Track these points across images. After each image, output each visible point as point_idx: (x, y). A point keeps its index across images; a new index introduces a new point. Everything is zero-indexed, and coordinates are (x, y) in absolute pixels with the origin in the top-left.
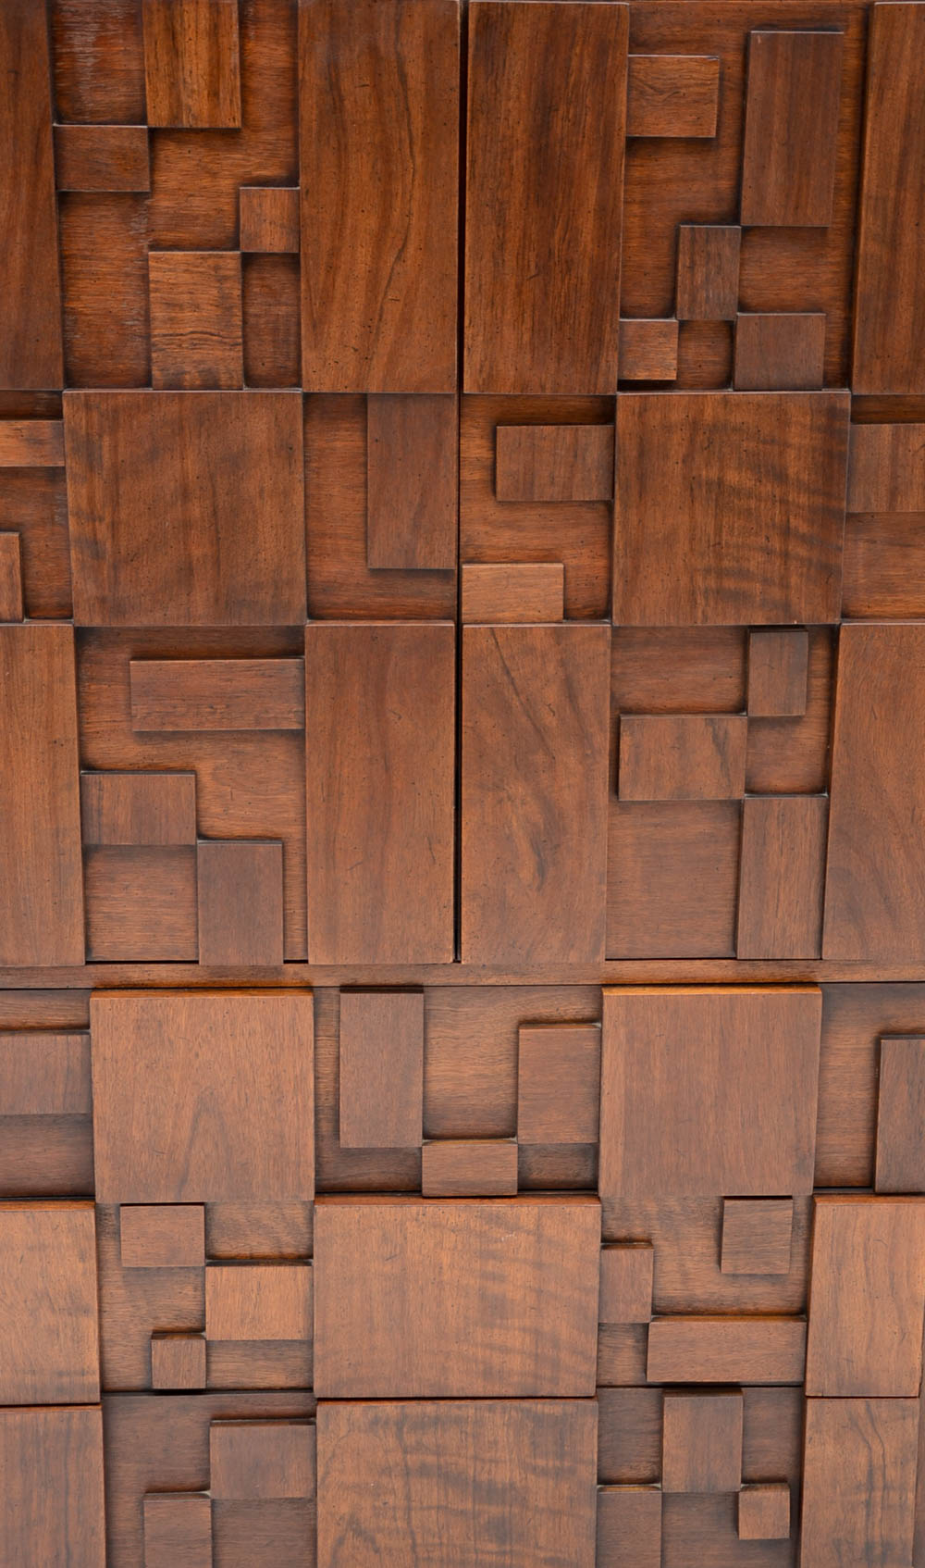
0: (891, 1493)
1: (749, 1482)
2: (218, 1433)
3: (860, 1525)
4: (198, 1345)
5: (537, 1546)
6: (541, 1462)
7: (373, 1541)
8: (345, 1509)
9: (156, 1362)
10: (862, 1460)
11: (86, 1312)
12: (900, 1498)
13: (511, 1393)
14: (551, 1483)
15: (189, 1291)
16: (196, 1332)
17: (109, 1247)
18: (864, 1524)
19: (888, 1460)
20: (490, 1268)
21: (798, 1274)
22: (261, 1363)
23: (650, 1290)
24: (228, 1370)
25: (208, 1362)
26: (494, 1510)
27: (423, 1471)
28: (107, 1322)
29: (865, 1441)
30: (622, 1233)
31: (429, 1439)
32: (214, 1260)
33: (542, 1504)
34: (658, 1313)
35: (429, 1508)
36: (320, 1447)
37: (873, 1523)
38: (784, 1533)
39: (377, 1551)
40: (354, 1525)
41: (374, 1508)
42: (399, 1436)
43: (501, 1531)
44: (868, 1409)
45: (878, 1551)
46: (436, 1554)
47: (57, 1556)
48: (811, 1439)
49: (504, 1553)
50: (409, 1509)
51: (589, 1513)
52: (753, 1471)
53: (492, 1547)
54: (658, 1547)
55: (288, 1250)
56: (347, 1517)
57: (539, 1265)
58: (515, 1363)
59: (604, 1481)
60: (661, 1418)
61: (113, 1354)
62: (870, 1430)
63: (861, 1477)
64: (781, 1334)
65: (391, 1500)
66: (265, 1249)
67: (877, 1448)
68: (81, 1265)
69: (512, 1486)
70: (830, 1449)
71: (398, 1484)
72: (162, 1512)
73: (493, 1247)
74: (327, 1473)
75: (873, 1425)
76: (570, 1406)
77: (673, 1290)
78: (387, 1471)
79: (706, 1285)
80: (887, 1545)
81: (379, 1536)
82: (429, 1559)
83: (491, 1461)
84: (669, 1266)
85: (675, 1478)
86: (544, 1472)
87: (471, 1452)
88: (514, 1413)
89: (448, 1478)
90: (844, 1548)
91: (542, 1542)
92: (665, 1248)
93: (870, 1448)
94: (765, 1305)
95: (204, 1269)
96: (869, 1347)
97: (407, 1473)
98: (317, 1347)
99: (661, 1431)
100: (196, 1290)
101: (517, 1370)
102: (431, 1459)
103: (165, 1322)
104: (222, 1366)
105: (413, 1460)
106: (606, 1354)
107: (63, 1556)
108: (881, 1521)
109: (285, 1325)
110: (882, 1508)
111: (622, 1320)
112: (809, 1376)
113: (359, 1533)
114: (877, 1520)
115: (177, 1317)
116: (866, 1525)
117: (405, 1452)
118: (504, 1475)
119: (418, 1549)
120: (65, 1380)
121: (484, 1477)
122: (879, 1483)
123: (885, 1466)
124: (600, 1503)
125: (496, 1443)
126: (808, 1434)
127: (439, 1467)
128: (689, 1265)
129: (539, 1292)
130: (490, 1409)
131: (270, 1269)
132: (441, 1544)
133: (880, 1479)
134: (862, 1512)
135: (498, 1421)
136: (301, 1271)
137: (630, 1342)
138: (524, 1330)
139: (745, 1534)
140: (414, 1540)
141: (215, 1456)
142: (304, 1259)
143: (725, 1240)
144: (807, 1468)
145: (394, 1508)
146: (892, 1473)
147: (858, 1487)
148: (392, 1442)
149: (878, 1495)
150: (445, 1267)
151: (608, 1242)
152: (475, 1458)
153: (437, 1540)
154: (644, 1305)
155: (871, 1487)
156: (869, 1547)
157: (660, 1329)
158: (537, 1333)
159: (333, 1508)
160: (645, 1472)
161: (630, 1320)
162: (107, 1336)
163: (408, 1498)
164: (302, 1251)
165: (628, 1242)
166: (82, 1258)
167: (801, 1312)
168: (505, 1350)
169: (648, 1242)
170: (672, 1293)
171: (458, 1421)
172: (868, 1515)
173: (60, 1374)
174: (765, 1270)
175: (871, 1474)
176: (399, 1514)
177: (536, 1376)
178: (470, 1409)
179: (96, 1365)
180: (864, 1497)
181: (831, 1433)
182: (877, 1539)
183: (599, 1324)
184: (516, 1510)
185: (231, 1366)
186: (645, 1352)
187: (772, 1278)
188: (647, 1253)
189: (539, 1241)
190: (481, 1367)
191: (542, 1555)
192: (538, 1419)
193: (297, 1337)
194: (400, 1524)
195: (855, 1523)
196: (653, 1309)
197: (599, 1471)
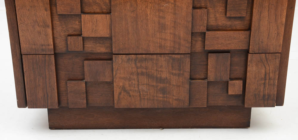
0: (271, 80)
1: (231, 79)
2: (86, 62)
3: (262, 90)
4: (80, 38)
5: (173, 95)
6: (174, 72)
7: (129, 93)
8: (121, 84)
9: (69, 43)
10: (263, 71)
11: (48, 26)
12: (274, 82)
13: (167, 52)
14: (177, 78)
15: (77, 23)
16: (80, 35)
17: (54, 9)
18: (263, 89)
19: (270, 72)
20: (161, 15)
21: (248, 18)
22: (98, 45)
23: (206, 22)
25: (83, 44)
26: (162, 85)
27: (142, 74)
28: (55, 32)
29: (264, 65)
30: (198, 5)
31: (144, 65)
32: (83, 12)
33: (175, 84)
34: (208, 30)
35: (144, 84)
36: (114, 67)
37: (265, 89)
38: (241, 93)
39: (130, 96)
40: (124, 89)
41: (129, 84)
42: (136, 64)
43: (163, 91)
44: (266, 56)
45: (267, 97)
46: (146, 97)
47: (44, 96)
48: (249, 65)
49: (164, 97)
50: (138, 85)
51: (187, 86)
52: (233, 76)
53: (161, 95)
54: (206, 96)
55: (105, 11)
56: (122, 87)
57: (175, 14)
58: (168, 44)
59: (191, 79)
60: (208, 61)
61: (57, 41)
62: (266, 62)
63: (263, 76)
64: (242, 36)
65: (134, 82)
66: (98, 10)
67: (267, 68)
68: (46, 12)
69: (166, 78)
70: (254, 68)
71: (135, 77)
72: (71, 84)
73: (161, 8)
74: (116, 74)
75: (267, 61)
76: (182, 56)
77: (212, 22)
78: (132, 74)
79: (222, 21)
80: (269, 95)
81: (130, 92)
82: (144, 99)
83: (161, 71)
84: (212, 16)
85: (211, 77)
86: (175, 74)
87: (155, 69)
88: (167, 57)
89: (149, 76)
90: (257, 96)
91: (175, 94)
92: (211, 10)
93: (266, 68)
94: (238, 28)
95: (81, 15)
96: (268, 38)
97: (138, 74)
98: (113, 38)
99: (207, 65)
100: (79, 22)
101: (169, 46)
102: (144, 70)
103: (71, 32)
104: (88, 46)
105: (139, 71)
106: (194, 42)
107: (46, 96)
108: (268, 89)
109: (103, 31)
110: (268, 85)
111: (198, 31)
112: (250, 47)
113: (125, 91)
114: (267, 88)
115: (74, 31)
116: (264, 90)
117: (137, 68)
118: (164, 75)
119: (141, 96)
120: (44, 47)
121: (159, 76)
122: (268, 78)
123: (270, 73)
124: (190, 84)
125: (162, 66)
126: (248, 64)
127: (147, 73)
128: (217, 15)
129: (175, 22)
130: (160, 56)
131: (99, 15)
132: (147, 95)
133: (268, 77)
135: (162, 60)
136: (108, 16)
137: (200, 39)
138: (171, 33)
139: (230, 93)
140: (140, 93)
141: (86, 69)
142: (109, 13)
143: (228, 6)
144: (248, 74)
145: (135, 84)
146: (271, 75)
147: (262, 79)
148: (134, 65)
149: (267, 81)
150: (148, 14)
151: (194, 8)
152: (156, 70)
153: (146, 94)
154: (204, 26)
155: (265, 79)
156: (264, 96)
157: (208, 34)
158: (174, 34)
159: (118, 84)
160: (203, 77)
161: (200, 31)
162: (55, 36)
163: (138, 81)
164: (108, 11)
165: (200, 8)
166: (46, 10)
167: (249, 29)
168: (165, 40)
169: (206, 8)
170: (212, 24)
171: (151, 59)
172: (264, 87)
173: (42, 45)
174: (239, 15)
175: (265, 75)
176: (136, 86)
177: (174, 48)
178: (155, 56)
179: (52, 43)
180: (263, 82)
181: (255, 63)
182: (266, 94)
183: (192, 33)
184: (167, 85)
185: (90, 46)
186: (204, 42)
187: (241, 18)
188: (206, 10)
189: (175, 5)
190: (159, 45)
191: (174, 98)
192: (174, 59)
193: (108, 36)
194: (136, 89)
195: (261, 89)
196: (207, 28)
197: (190, 76)
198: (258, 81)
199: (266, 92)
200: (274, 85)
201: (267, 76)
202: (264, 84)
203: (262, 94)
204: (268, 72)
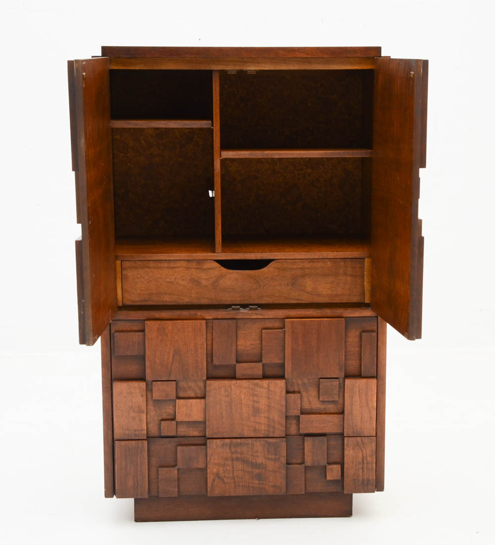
0: (369, 465)
1: (329, 464)
2: (179, 448)
3: (360, 475)
4: (174, 423)
5: (270, 482)
6: (270, 456)
7: (223, 480)
8: (215, 470)
9: (162, 427)
10: (360, 455)
11: (143, 412)
12: (371, 466)
13: (261, 436)
14: (273, 463)
15: (171, 407)
16: (174, 419)
17: (149, 394)
19: (368, 455)
20: (255, 399)
21: (341, 402)
22: (191, 429)
23: (300, 405)
24: (182, 431)
25: (177, 429)
26: (257, 471)
27: (237, 459)
28: (148, 416)
29: (361, 450)
30: (291, 390)
31: (238, 450)
32: (178, 398)
33: (271, 469)
34: (302, 413)
35: (239, 470)
36: (208, 452)
37: (364, 474)
38: (339, 478)
39: (224, 483)
40: (217, 475)
41: (223, 470)
42: (230, 449)
43: (259, 477)
44: (362, 440)
45: (366, 482)
46: (241, 484)
47: (134, 484)
48: (346, 449)
49: (260, 484)
50: (233, 471)
51: (284, 472)
52: (330, 460)
53: (257, 482)
54: (304, 482)
55: (199, 395)
56: (216, 473)
57: (269, 398)
58: (263, 427)
59: (288, 463)
60: (304, 445)
61: (150, 426)
62: (362, 446)
63: (361, 460)
64: (336, 419)
65: (228, 468)
66: (193, 395)
67: (364, 450)
68: (142, 399)
69: (262, 463)
70: (352, 452)
71: (230, 463)
72: (163, 471)
73: (256, 393)
74: (210, 460)
76: (278, 440)
77: (306, 406)
78: (227, 459)
79: (316, 405)
80: (368, 480)
81: (225, 479)
82: (239, 486)
83: (256, 456)
84: (305, 399)
85: (309, 461)
86: (271, 459)
87: (250, 453)
88: (262, 442)
89: (245, 461)
90: (356, 481)
91: (271, 481)
92: (304, 394)
94: (332, 411)
95: (175, 400)
96: (361, 422)
97: (233, 460)
98: (207, 422)
99: (304, 449)
100: (173, 407)
101: (263, 429)
102: (239, 456)
103: (164, 416)
104: (181, 430)
105: (234, 456)
106: (288, 426)
107: (136, 485)
108: (366, 473)
109: (197, 416)
110: (367, 469)
111: (293, 415)
112: (345, 430)
113: (219, 477)
115: (168, 415)
116: (362, 475)
117: (232, 454)
118: (260, 460)
119: (236, 483)
120: (137, 432)
121: (254, 461)
122: (365, 462)
123: (367, 457)
124: (287, 469)
125: (257, 451)
126: (345, 447)
127: (242, 458)
128: (311, 399)
129: (269, 406)
130: (256, 441)
131: (194, 400)
132: (242, 481)
134: (361, 471)
135: (258, 445)
136: (202, 401)
137: (295, 422)
138: (265, 417)
139: (328, 478)
140: (235, 480)
141: (179, 455)
142: (204, 397)
143: (320, 391)
144: (345, 458)
145: (229, 470)
146: (369, 459)
147: (360, 463)
148: (228, 450)
149: (365, 465)
150: (243, 398)
151: (288, 392)
152: (252, 455)
153: (241, 480)
154: (298, 410)
155: (363, 464)
156: (363, 480)
157: (302, 417)
158: (269, 418)
159: (212, 469)
160: (300, 461)
161: (295, 414)
162: (148, 421)
163: (233, 467)
164: (203, 396)
165: (294, 392)
166: (142, 396)
167: (343, 413)
168: (260, 423)
169: (299, 392)
170: (306, 407)
171: (247, 444)
172: (363, 472)
173: (136, 431)
174: (332, 399)
175: (363, 459)
176: (231, 472)
177: (268, 431)
178: (250, 441)
179: (146, 428)
180: (361, 466)
181: (352, 447)
182: (365, 479)
183: (286, 416)
184: (263, 471)
185: (183, 430)
186: (299, 425)
187: (333, 402)
188: (299, 395)
189: (269, 390)
190: (253, 429)
191: (271, 484)
192: (269, 444)
193: (202, 420)
194: (231, 475)
196: (301, 411)
197: (287, 460)
198: (356, 465)
199: (365, 477)
200: (372, 469)
201: (365, 460)
202: (363, 468)
203: (361, 479)
204: (365, 456)
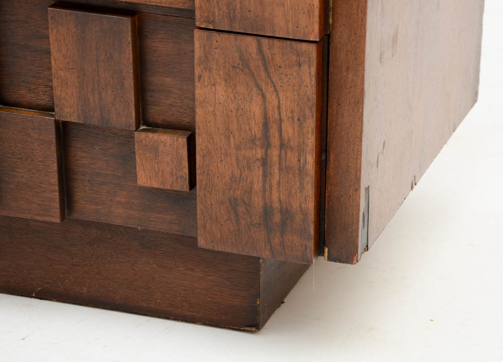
198: (238, 148)
199: (275, 196)
200: (301, 170)
201: (274, 131)
202: (265, 162)
203: (257, 202)
204: (273, 115)
